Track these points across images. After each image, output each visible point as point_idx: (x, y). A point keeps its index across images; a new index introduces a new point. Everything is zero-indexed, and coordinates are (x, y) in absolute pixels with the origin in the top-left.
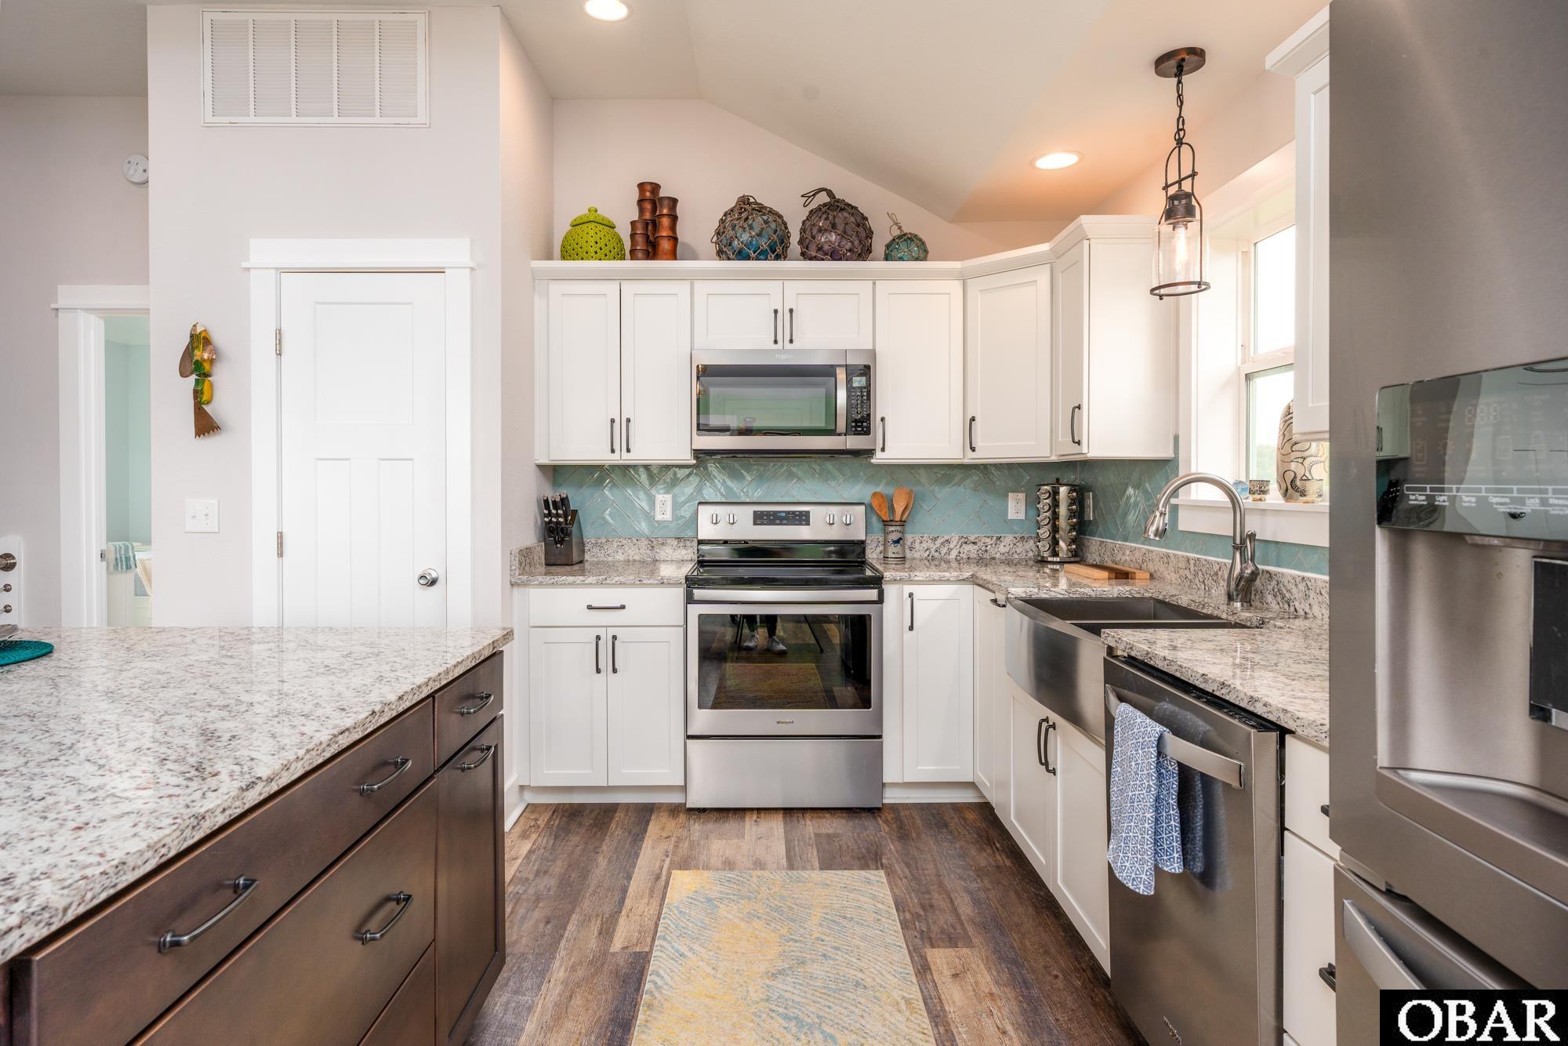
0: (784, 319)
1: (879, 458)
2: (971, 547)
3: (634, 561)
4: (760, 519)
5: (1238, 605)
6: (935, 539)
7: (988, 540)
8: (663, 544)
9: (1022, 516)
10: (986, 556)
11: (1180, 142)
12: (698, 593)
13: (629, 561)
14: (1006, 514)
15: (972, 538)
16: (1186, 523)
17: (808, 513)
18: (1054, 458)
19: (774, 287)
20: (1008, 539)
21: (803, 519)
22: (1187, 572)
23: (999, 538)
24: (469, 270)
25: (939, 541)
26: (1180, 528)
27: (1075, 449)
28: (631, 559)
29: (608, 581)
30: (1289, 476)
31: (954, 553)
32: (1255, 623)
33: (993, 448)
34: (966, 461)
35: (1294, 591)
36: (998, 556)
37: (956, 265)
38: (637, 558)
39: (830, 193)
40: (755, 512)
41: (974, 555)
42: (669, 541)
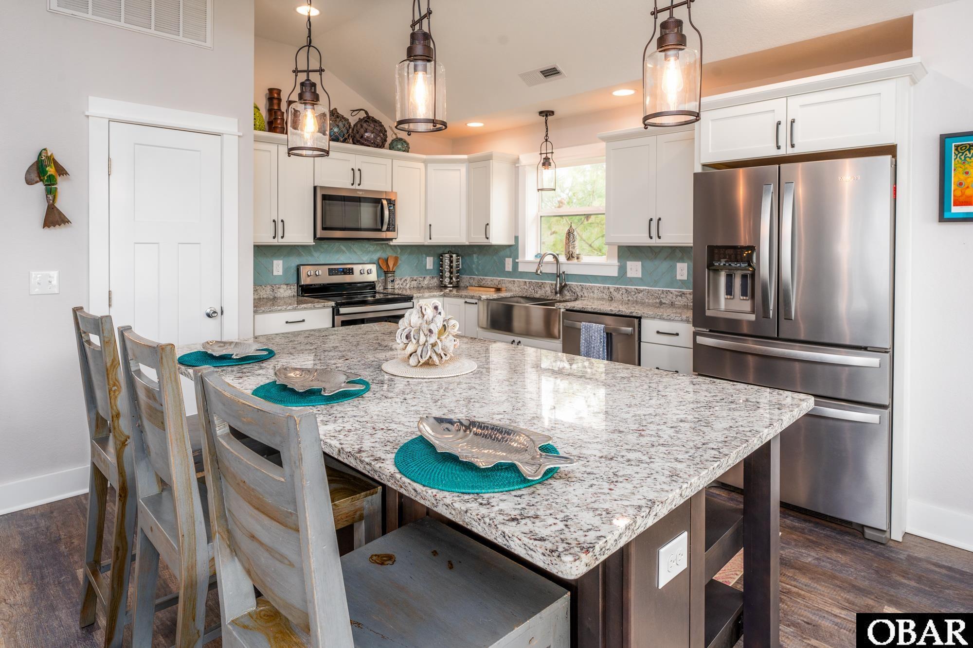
0: (356, 174)
1: (393, 243)
2: (414, 282)
3: (263, 298)
4: (332, 272)
5: (558, 295)
6: (401, 279)
7: (420, 279)
8: (279, 288)
9: (432, 268)
10: (420, 286)
11: (546, 140)
12: (343, 310)
13: (260, 299)
14: (426, 266)
15: (415, 278)
16: (521, 268)
17: (352, 269)
18: (467, 243)
19: (351, 157)
20: (428, 278)
21: (350, 271)
22: (525, 287)
23: (424, 278)
24: (237, 137)
25: (403, 280)
26: (520, 270)
27: (486, 240)
28: (261, 297)
29: (298, 308)
30: (571, 253)
31: (408, 285)
32: (572, 299)
33: (439, 239)
34: (426, 244)
35: (577, 289)
36: (424, 286)
37: (424, 157)
38: (265, 296)
39: (366, 112)
40: (329, 269)
41: (415, 286)
42: (282, 286)
